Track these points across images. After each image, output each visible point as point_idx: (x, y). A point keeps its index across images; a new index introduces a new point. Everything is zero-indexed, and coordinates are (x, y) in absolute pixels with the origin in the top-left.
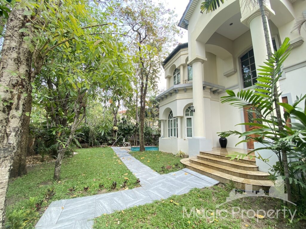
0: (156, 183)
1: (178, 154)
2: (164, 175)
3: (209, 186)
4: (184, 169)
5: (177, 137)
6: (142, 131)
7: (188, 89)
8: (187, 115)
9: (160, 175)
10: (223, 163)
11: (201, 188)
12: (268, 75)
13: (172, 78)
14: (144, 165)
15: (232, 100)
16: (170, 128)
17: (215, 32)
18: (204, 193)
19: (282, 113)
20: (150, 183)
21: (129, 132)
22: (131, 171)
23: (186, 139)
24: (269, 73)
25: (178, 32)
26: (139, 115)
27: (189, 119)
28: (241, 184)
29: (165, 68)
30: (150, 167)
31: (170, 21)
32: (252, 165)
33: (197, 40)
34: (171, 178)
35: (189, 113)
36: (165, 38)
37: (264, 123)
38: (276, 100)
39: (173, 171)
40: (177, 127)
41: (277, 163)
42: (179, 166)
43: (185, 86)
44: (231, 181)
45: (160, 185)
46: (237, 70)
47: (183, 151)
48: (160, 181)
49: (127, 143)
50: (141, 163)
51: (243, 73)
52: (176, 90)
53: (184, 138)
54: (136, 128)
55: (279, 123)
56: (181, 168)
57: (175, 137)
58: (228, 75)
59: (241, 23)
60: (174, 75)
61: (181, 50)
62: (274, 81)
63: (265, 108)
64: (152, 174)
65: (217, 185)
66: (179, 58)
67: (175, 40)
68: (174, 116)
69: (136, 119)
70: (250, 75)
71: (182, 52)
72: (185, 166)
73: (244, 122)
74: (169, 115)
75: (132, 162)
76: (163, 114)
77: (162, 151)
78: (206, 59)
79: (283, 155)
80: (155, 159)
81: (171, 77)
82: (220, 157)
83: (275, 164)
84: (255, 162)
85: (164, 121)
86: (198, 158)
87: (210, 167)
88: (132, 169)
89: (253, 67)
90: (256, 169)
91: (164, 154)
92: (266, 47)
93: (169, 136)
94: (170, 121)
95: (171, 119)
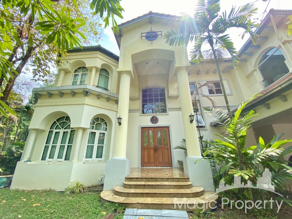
13: (71, 76)
16: (51, 145)
35: (94, 126)
46: (140, 98)
52: (87, 92)
57: (59, 160)
58: (133, 99)
60: (75, 72)
61: (98, 52)
66: (94, 59)
71: (99, 55)
81: (70, 72)
84: (189, 178)
85: (39, 131)
93: (43, 158)
94: (54, 133)
95: (58, 130)
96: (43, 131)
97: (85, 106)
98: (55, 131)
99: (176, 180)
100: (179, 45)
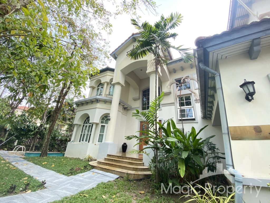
0: (64, 184)
1: (86, 158)
2: (72, 177)
3: (112, 179)
4: (92, 170)
5: (89, 142)
6: (49, 134)
7: (108, 102)
8: (102, 122)
9: (68, 177)
10: (123, 162)
11: (106, 182)
12: (154, 106)
13: (96, 90)
14: (47, 170)
15: (137, 116)
16: (83, 133)
17: (132, 71)
18: (108, 185)
19: (158, 127)
20: (56, 185)
21: (27, 133)
22: (32, 176)
23: (96, 144)
24: (154, 105)
25: (108, 58)
26: (47, 116)
27: (103, 127)
28: (133, 175)
29: (92, 79)
30: (55, 171)
31: (104, 47)
32: (141, 162)
33: (121, 70)
34: (79, 178)
35: (104, 121)
36: (97, 57)
37: (150, 132)
38: (156, 120)
39: (81, 172)
40: (91, 133)
41: (153, 157)
42: (88, 168)
43: (106, 99)
44: (127, 174)
45: (68, 185)
46: (140, 98)
47: (91, 155)
48: (68, 182)
49: (21, 146)
50: (42, 168)
51: (143, 101)
52: (97, 100)
53: (94, 143)
54: (39, 129)
55: (156, 133)
56: (89, 169)
57: (86, 142)
58: (135, 100)
59: (146, 73)
60: (98, 87)
61: (108, 71)
62: (156, 110)
63: (151, 124)
64: (58, 177)
65: (118, 178)
66: (106, 76)
67: (104, 62)
68: (90, 122)
69: (42, 119)
70: (146, 103)
71: (109, 73)
72: (93, 167)
73: (139, 131)
74: (86, 120)
75: (31, 167)
76: (79, 119)
77: (68, 156)
78: (124, 85)
79: (156, 151)
80: (61, 163)
81: (95, 88)
82: (122, 157)
83: (152, 159)
84: (142, 160)
85: (78, 125)
86: (105, 159)
87: (114, 165)
88: (33, 174)
89: (148, 99)
90: (142, 164)
91: (71, 159)
92: (155, 92)
93: (80, 141)
94: (85, 126)
95: (86, 125)
96: (80, 125)
97: (97, 109)
98: (85, 125)
99: (135, 159)
100: (142, 57)
